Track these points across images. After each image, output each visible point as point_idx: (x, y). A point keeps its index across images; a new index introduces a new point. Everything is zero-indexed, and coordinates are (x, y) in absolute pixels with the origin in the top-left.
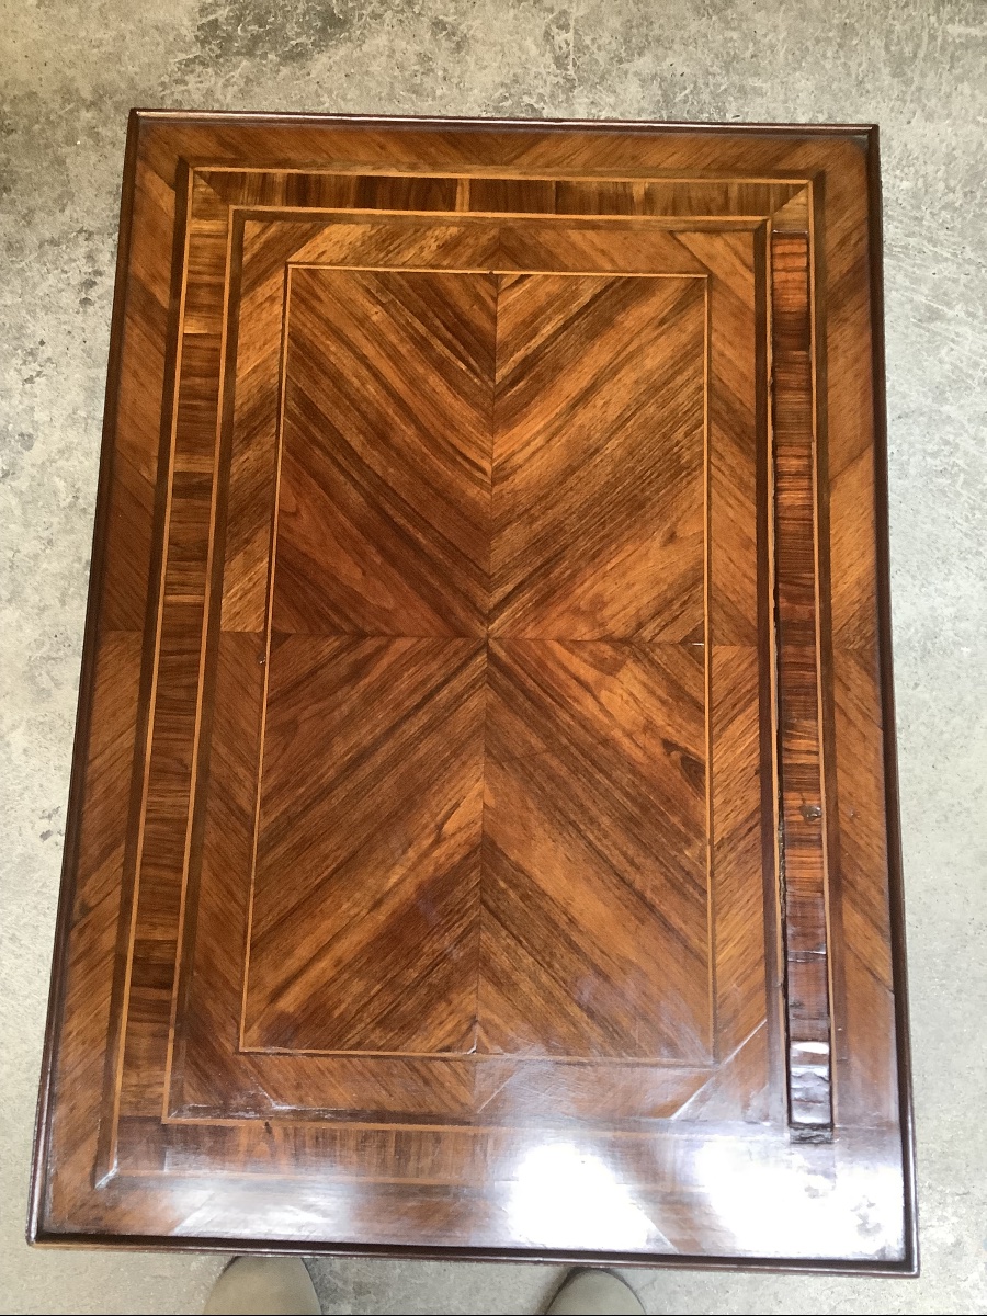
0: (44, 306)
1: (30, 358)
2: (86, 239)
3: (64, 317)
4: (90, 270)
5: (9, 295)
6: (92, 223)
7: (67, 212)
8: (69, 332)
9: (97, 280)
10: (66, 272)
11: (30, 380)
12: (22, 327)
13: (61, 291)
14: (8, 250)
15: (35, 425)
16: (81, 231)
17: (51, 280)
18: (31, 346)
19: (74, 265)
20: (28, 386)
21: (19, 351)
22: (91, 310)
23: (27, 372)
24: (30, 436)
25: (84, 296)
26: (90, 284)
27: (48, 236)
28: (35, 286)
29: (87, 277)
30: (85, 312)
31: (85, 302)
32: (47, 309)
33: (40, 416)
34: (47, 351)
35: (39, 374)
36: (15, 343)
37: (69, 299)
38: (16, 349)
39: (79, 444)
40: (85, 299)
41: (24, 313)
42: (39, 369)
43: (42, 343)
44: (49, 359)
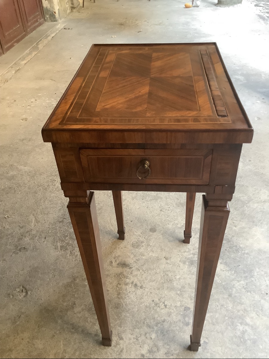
0: (140, 299)
1: (158, 305)
2: (120, 285)
3: (145, 294)
4: (131, 285)
5: (134, 310)
6: (115, 283)
7: (109, 289)
8: (151, 293)
9: (134, 283)
10: (130, 292)
11: (166, 306)
12: (146, 307)
13: (136, 294)
14: (118, 308)
15: (181, 306)
16: (117, 286)
17: (132, 296)
18: (153, 304)
19: (128, 289)
20: (167, 307)
21: (155, 308)
22: (144, 286)
23: (163, 306)
24: (185, 308)
25: (139, 288)
26: (136, 285)
27: (116, 296)
28: (132, 301)
29: (133, 286)
30: (145, 288)
31: (141, 287)
32: (142, 298)
33: (179, 304)
34: (156, 300)
35: (164, 303)
36: (152, 309)
37: (139, 292)
38: (154, 309)
39: (189, 294)
40: (140, 287)
41: (141, 305)
42: (162, 303)
43: (153, 301)
44: (159, 300)
